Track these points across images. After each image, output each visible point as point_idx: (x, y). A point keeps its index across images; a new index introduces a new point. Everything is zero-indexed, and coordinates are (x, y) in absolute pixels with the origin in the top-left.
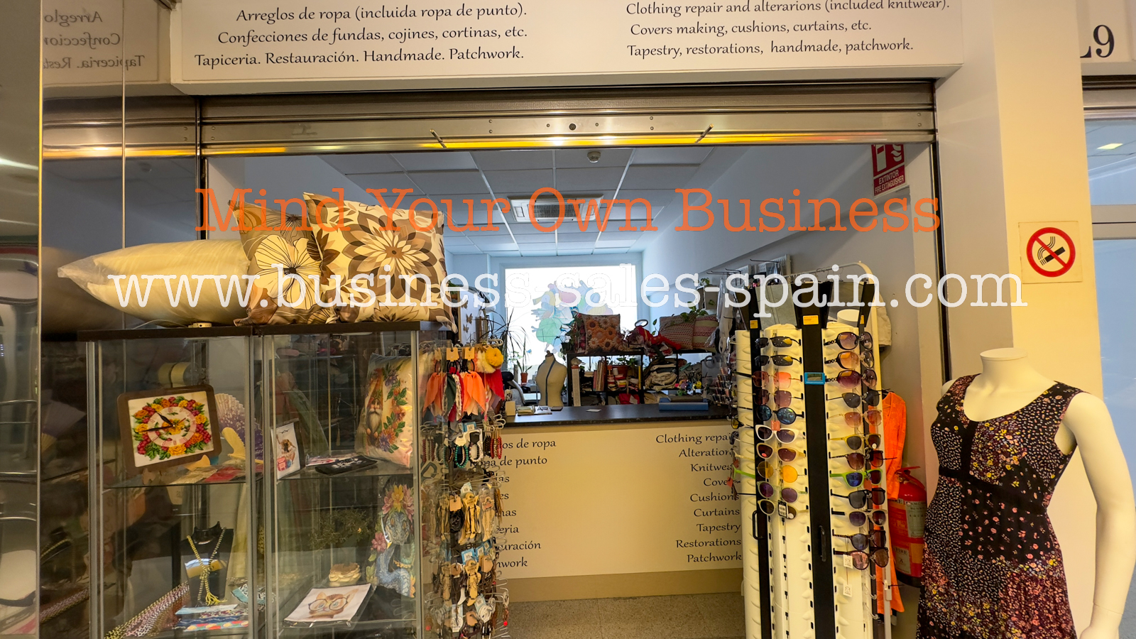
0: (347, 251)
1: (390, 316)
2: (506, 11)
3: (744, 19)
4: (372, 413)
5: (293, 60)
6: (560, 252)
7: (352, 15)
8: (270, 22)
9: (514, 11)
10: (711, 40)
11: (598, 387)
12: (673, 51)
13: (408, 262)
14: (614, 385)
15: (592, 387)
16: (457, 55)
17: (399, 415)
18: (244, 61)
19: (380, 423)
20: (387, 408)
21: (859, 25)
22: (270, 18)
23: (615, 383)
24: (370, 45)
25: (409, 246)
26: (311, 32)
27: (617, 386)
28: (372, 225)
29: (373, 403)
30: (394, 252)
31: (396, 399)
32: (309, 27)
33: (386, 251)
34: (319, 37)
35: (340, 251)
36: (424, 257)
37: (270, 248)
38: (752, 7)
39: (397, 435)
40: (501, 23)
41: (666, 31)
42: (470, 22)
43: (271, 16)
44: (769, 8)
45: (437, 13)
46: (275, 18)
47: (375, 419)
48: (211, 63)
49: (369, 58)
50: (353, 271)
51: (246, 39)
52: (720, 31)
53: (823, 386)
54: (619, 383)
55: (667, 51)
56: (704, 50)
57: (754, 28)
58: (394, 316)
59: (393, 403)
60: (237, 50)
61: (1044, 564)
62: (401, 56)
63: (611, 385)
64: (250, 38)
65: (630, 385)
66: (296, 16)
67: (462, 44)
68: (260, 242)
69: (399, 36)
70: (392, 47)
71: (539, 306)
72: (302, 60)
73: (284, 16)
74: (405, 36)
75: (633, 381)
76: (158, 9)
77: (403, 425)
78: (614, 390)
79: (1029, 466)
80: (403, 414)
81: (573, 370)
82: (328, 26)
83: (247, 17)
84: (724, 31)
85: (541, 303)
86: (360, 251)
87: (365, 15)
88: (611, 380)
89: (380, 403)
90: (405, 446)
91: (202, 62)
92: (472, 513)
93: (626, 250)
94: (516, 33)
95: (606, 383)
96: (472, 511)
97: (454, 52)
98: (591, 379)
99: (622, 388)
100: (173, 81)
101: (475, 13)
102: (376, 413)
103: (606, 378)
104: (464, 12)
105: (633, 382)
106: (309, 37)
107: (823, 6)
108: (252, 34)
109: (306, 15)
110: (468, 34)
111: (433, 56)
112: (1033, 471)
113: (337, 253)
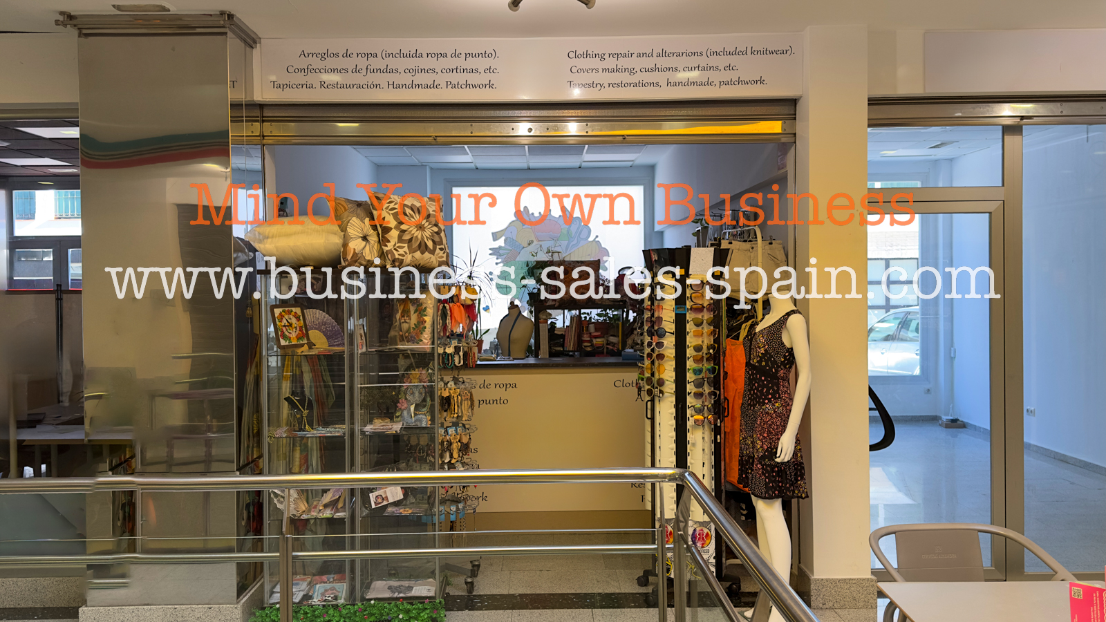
0: (397, 227)
1: (417, 265)
2: (485, 55)
3: (649, 63)
4: (403, 322)
5: (339, 86)
6: (532, 165)
7: (379, 55)
8: (323, 59)
9: (490, 56)
10: (625, 77)
11: (570, 345)
12: (599, 85)
13: (428, 233)
14: (589, 344)
15: (563, 345)
16: (451, 86)
17: (421, 322)
18: (305, 86)
19: (409, 328)
20: (414, 318)
21: (729, 67)
22: (323, 56)
23: (591, 341)
24: (391, 77)
25: (428, 223)
26: (351, 67)
27: (592, 345)
28: (408, 211)
29: (403, 316)
30: (420, 227)
31: (420, 313)
32: (349, 63)
33: (416, 227)
34: (356, 70)
35: (393, 227)
36: (436, 229)
37: (353, 225)
38: (654, 55)
39: (422, 333)
40: (481, 64)
41: (594, 71)
42: (460, 62)
43: (323, 55)
44: (667, 55)
45: (437, 56)
46: (326, 56)
47: (405, 326)
48: (282, 87)
49: (391, 87)
50: (400, 239)
51: (306, 71)
52: (631, 72)
53: (686, 314)
54: (595, 341)
55: (595, 86)
56: (620, 85)
57: (655, 69)
58: (420, 264)
59: (418, 315)
60: (300, 78)
61: (773, 405)
62: (413, 86)
63: (586, 344)
64: (308, 70)
65: (608, 344)
66: (340, 55)
67: (455, 78)
68: (348, 222)
69: (411, 71)
70: (406, 79)
71: (501, 242)
72: (345, 87)
73: (332, 55)
74: (415, 71)
75: (613, 339)
76: (245, 48)
77: (425, 328)
78: (589, 349)
79: (769, 354)
80: (425, 322)
81: (541, 325)
82: (362, 63)
83: (307, 55)
84: (634, 71)
85: (503, 238)
86: (403, 227)
87: (387, 55)
88: (586, 338)
89: (409, 316)
90: (426, 339)
91: (276, 86)
92: (456, 401)
93: (630, 163)
94: (491, 71)
95: (580, 341)
96: (455, 399)
97: (449, 83)
98: (563, 336)
99: (598, 348)
100: (255, 99)
101: (463, 56)
102: (406, 322)
103: (579, 336)
104: (456, 55)
105: (612, 341)
106: (350, 71)
107: (704, 54)
108: (310, 67)
109: (347, 55)
110: (458, 71)
111: (435, 86)
112: (772, 356)
113: (391, 229)
